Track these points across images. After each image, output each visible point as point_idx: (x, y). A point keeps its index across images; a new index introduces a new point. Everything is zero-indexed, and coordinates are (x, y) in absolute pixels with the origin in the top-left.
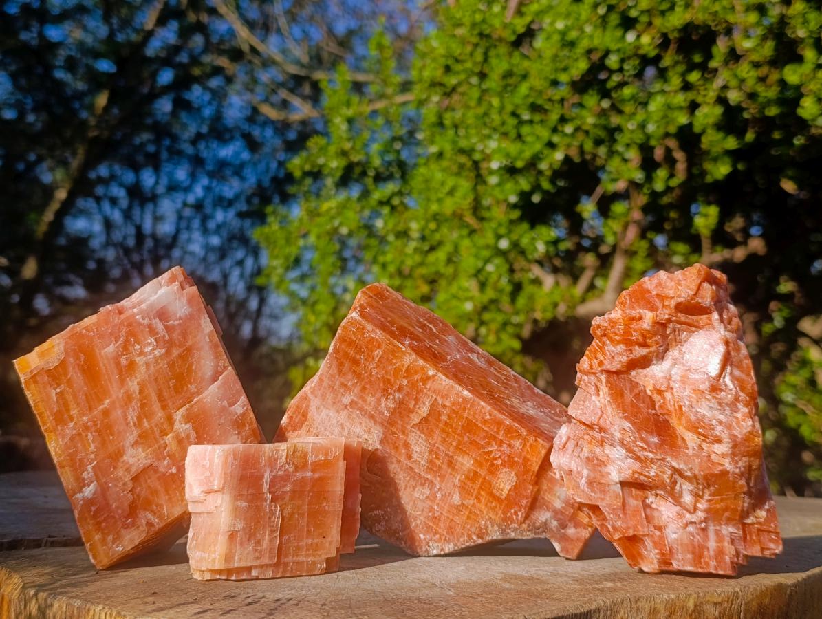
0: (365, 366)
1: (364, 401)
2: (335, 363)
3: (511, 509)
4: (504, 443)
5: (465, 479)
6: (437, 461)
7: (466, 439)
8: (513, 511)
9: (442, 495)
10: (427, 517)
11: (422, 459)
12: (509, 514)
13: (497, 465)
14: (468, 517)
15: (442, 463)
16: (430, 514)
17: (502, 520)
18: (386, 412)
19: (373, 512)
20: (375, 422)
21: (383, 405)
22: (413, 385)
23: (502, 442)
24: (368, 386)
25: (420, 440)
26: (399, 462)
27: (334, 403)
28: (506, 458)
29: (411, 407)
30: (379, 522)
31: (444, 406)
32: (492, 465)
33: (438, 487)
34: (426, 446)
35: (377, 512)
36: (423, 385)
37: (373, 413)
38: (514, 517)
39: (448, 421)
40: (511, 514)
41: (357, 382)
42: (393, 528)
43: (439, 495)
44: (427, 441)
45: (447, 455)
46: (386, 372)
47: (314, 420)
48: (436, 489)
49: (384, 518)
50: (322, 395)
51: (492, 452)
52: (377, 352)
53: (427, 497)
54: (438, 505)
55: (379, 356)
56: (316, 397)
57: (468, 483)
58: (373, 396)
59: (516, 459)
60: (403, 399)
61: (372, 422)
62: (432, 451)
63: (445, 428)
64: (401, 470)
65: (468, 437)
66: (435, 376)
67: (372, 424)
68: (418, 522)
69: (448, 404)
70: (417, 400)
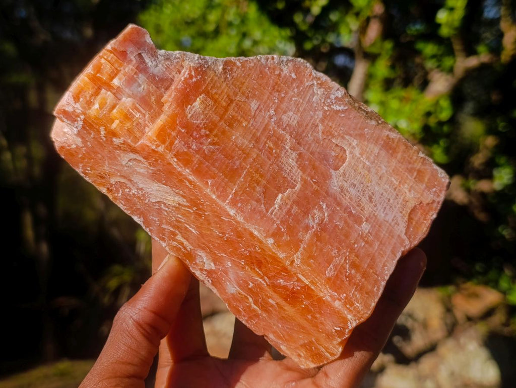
0: (345, 260)
1: (346, 222)
2: (379, 270)
3: (195, 82)
4: (195, 150)
5: (242, 122)
6: (271, 145)
7: (238, 163)
8: (194, 80)
9: (269, 111)
10: (286, 93)
11: (287, 151)
12: (199, 77)
13: (205, 128)
14: (243, 84)
15: (266, 143)
16: (283, 95)
17: (206, 74)
18: (324, 207)
19: (342, 110)
20: (335, 199)
21: (326, 214)
22: (291, 231)
23: (197, 152)
24: (343, 238)
25: (288, 171)
26: (312, 153)
27: (380, 226)
28: (194, 134)
29: (295, 207)
30: (336, 98)
31: (258, 201)
32: (211, 131)
33: (273, 120)
34: (282, 163)
35: (338, 108)
36: (281, 229)
37: (338, 208)
38: (193, 73)
39: (256, 185)
40: (196, 77)
41: (354, 244)
42: (322, 90)
43: (272, 112)
44: (281, 169)
45: (261, 151)
46: (321, 250)
47: (401, 212)
48: (274, 118)
49: (331, 101)
50: (392, 237)
51: (210, 144)
52: (331, 274)
53: (285, 112)
54: (274, 103)
55: (329, 269)
56: (399, 236)
57: (239, 118)
58: (337, 226)
59: (183, 131)
60: (303, 216)
61: (338, 199)
62: (276, 157)
63: (260, 179)
64: (310, 145)
65: (234, 163)
66: (266, 237)
67: (339, 196)
68: (296, 90)
69: (254, 203)
70: (289, 213)
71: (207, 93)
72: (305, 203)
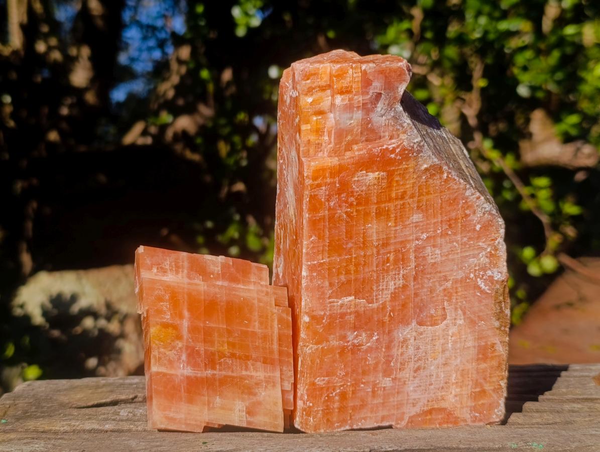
71: (390, 175)
72: (363, 321)
